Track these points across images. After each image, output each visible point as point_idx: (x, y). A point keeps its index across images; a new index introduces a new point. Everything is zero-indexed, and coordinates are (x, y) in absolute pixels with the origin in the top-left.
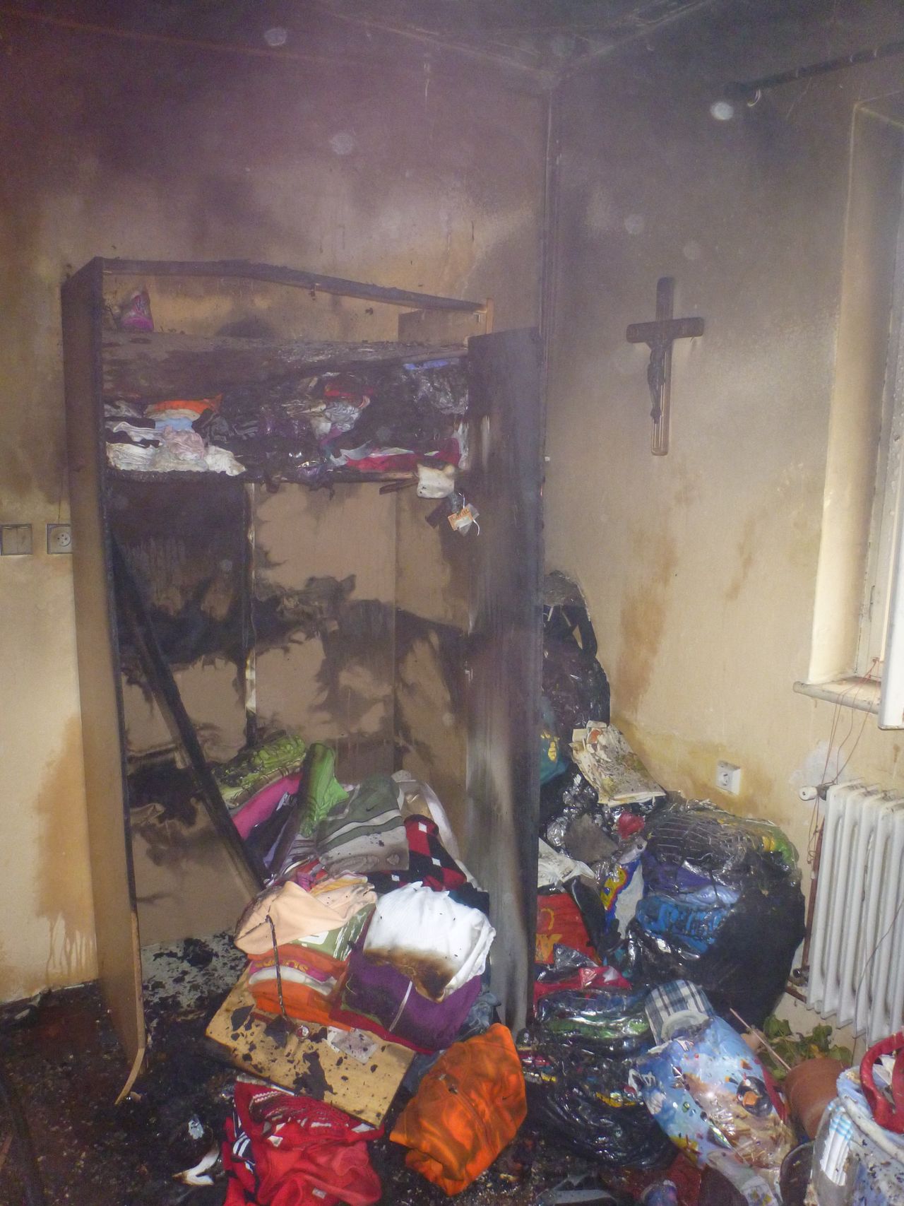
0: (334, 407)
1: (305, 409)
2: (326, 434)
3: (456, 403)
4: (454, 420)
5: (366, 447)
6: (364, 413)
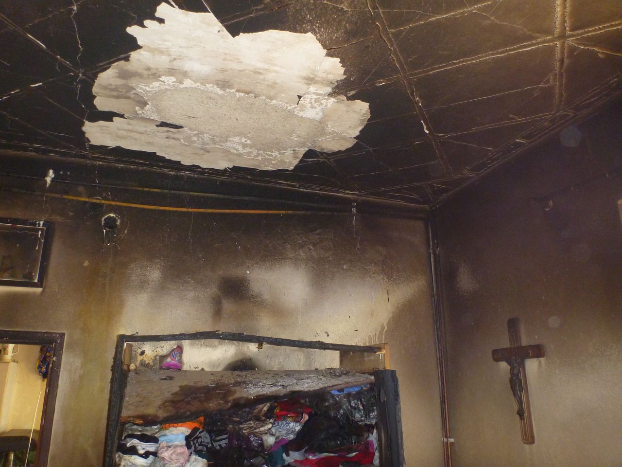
0: (278, 425)
2: (271, 445)
4: (369, 428)
5: (306, 452)
6: (306, 425)
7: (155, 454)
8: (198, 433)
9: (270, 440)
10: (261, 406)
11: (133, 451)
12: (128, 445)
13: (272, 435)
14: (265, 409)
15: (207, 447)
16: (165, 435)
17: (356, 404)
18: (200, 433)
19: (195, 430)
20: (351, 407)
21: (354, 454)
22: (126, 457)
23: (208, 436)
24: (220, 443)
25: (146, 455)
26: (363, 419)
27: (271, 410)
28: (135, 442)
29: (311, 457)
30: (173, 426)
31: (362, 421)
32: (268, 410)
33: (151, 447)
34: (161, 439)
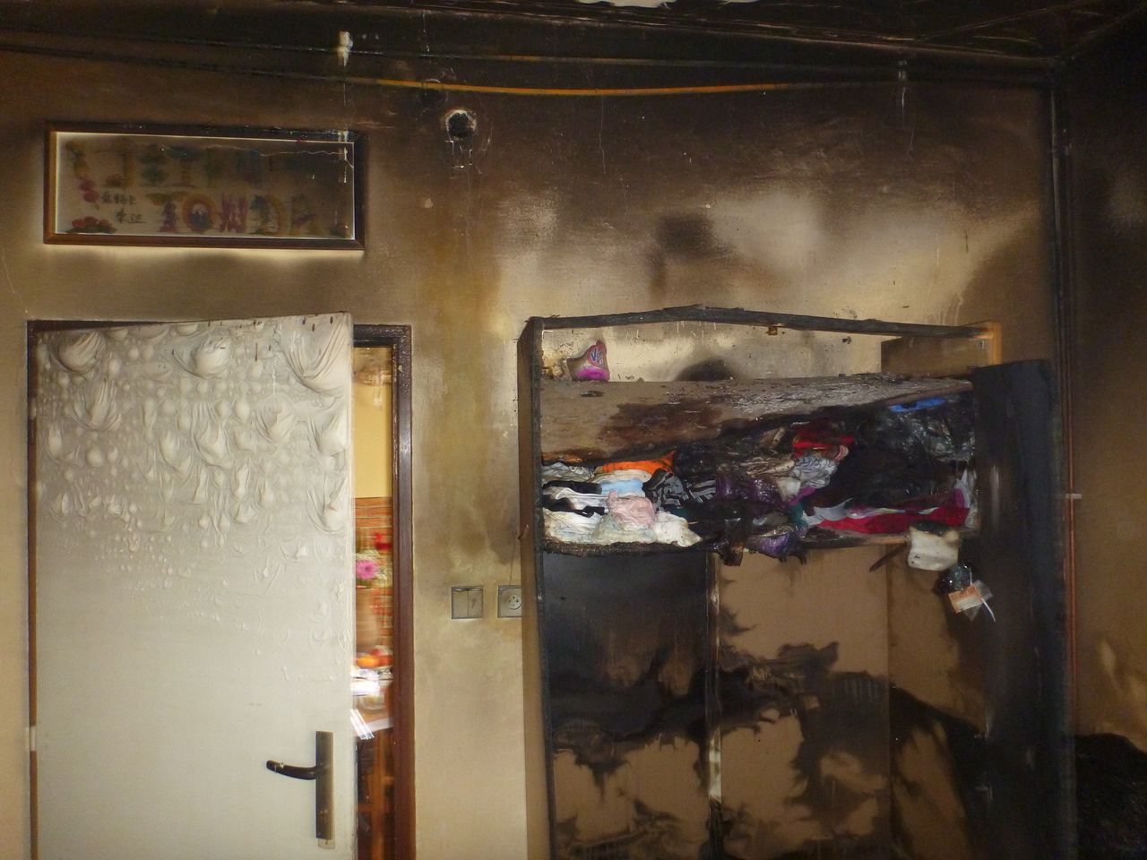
0: (804, 463)
1: (768, 468)
2: (794, 495)
3: (958, 448)
4: (957, 468)
5: (847, 506)
6: (842, 465)
7: (600, 510)
8: (664, 479)
9: (791, 487)
10: (770, 433)
11: (564, 505)
12: (557, 497)
13: (796, 478)
14: (777, 437)
15: (681, 500)
16: (608, 483)
17: (936, 428)
18: (667, 477)
19: (657, 474)
20: (929, 432)
21: (932, 510)
22: (559, 515)
23: (679, 483)
24: (702, 493)
25: (588, 511)
26: (950, 452)
27: (787, 438)
28: (565, 492)
29: (855, 515)
30: (621, 469)
31: (947, 455)
32: (781, 439)
33: (592, 500)
34: (604, 488)
